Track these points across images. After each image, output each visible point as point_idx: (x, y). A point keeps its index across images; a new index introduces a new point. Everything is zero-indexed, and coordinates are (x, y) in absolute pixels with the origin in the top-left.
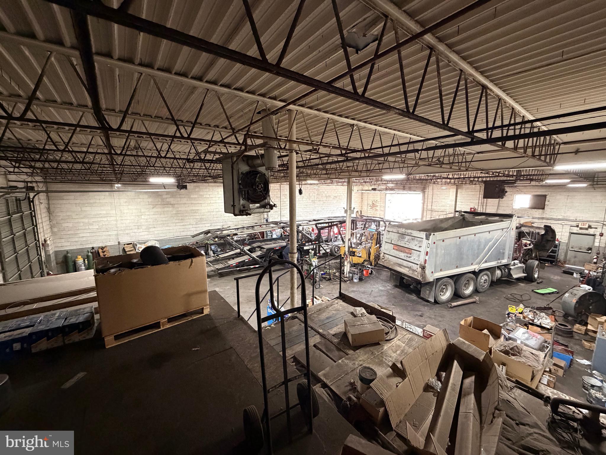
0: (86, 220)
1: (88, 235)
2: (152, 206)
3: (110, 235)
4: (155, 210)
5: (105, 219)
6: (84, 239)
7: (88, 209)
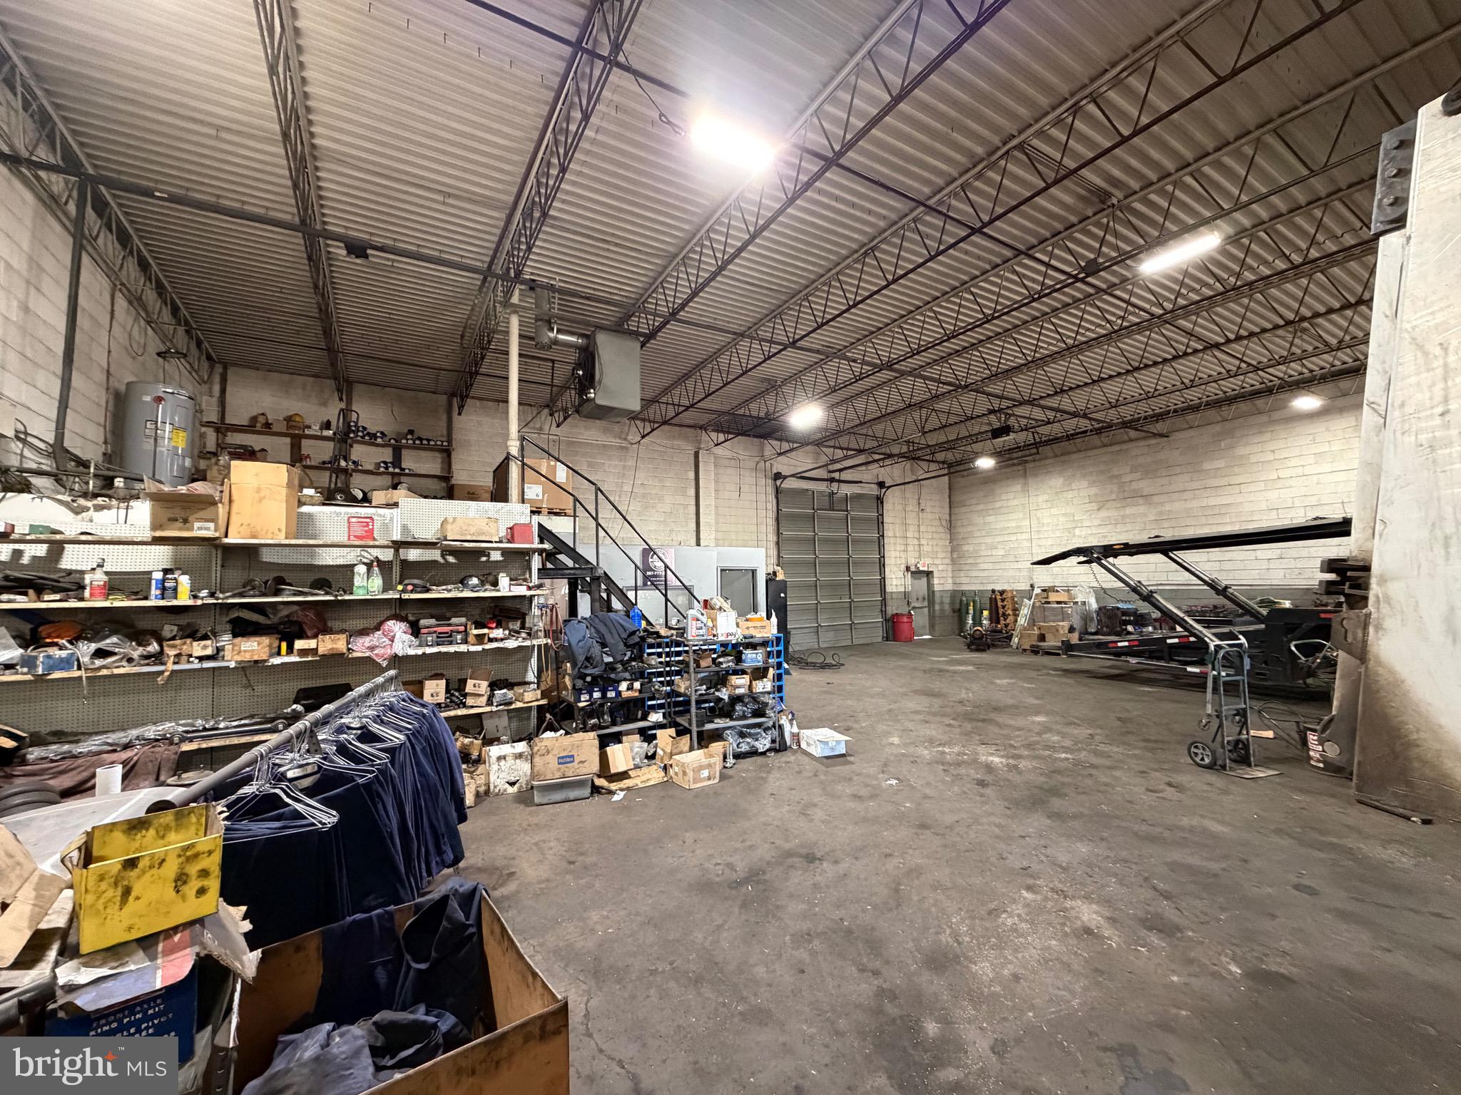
0: (989, 540)
1: (990, 566)
2: (1095, 506)
3: (1019, 569)
4: (1104, 514)
5: (1014, 538)
6: (985, 574)
7: (991, 519)
